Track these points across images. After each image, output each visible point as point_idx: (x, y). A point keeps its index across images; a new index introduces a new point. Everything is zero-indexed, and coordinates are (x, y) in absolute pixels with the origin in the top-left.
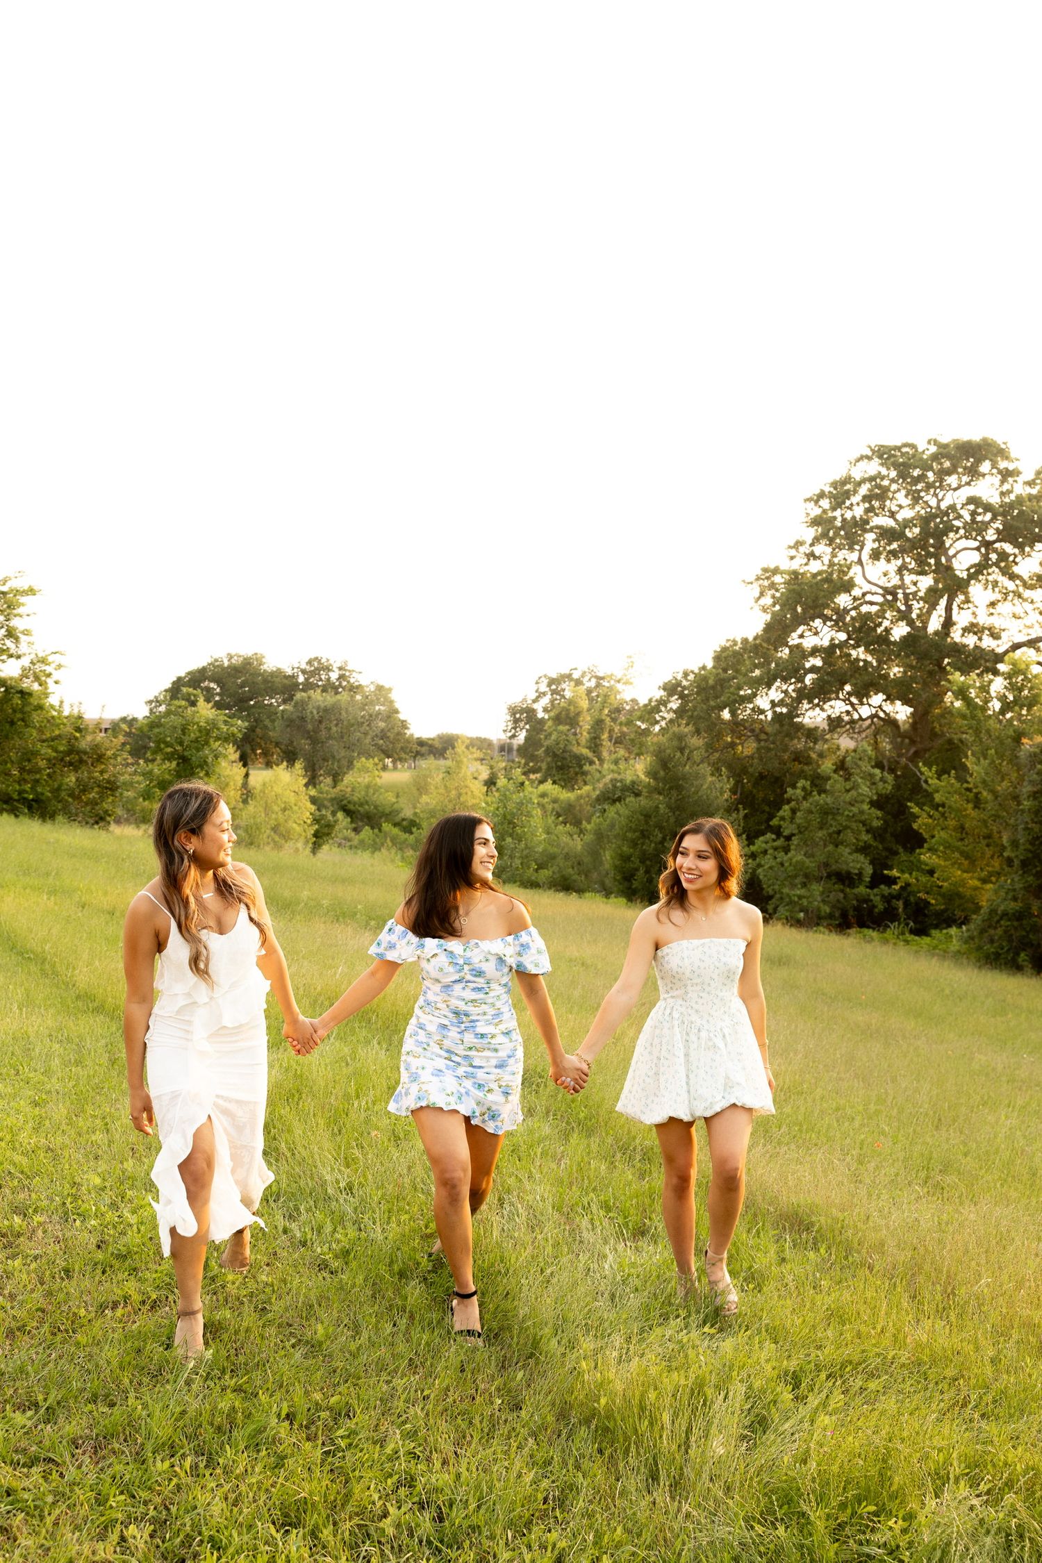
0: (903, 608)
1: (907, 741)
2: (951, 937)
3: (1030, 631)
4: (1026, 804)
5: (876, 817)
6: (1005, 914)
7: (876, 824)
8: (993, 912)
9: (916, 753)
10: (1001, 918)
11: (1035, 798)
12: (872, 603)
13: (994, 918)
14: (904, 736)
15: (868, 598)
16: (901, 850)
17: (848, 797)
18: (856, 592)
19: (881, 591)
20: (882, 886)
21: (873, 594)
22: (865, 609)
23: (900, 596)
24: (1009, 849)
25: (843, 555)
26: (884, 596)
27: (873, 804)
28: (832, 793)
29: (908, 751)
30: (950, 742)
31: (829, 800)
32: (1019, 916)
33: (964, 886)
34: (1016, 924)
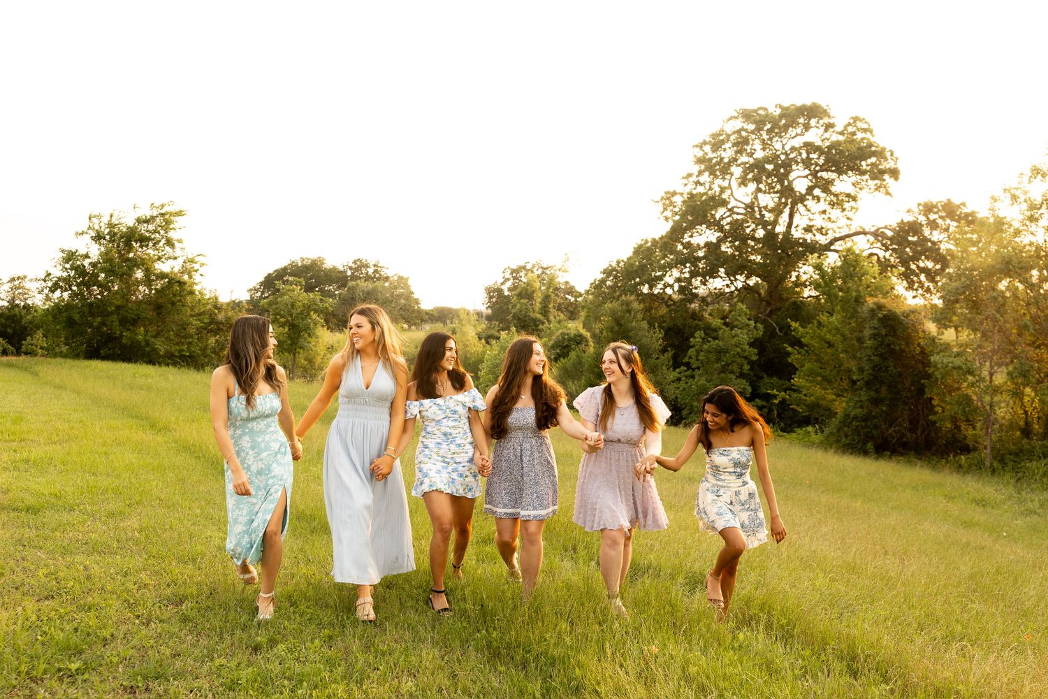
0: (758, 216)
1: (764, 303)
2: (809, 432)
3: (841, 230)
4: (869, 343)
5: (753, 353)
6: (855, 417)
7: (754, 358)
8: (847, 416)
9: (771, 311)
10: (853, 420)
11: (875, 339)
12: (738, 214)
13: (847, 420)
14: (761, 300)
15: (736, 210)
16: (765, 376)
17: (733, 341)
18: (729, 207)
19: (743, 206)
20: (757, 400)
21: (738, 208)
22: (735, 217)
23: (756, 209)
24: (857, 373)
25: (719, 182)
26: (745, 209)
27: (751, 345)
28: (723, 339)
29: (765, 310)
30: (795, 303)
31: (721, 343)
32: (865, 419)
33: (824, 399)
34: (863, 424)
